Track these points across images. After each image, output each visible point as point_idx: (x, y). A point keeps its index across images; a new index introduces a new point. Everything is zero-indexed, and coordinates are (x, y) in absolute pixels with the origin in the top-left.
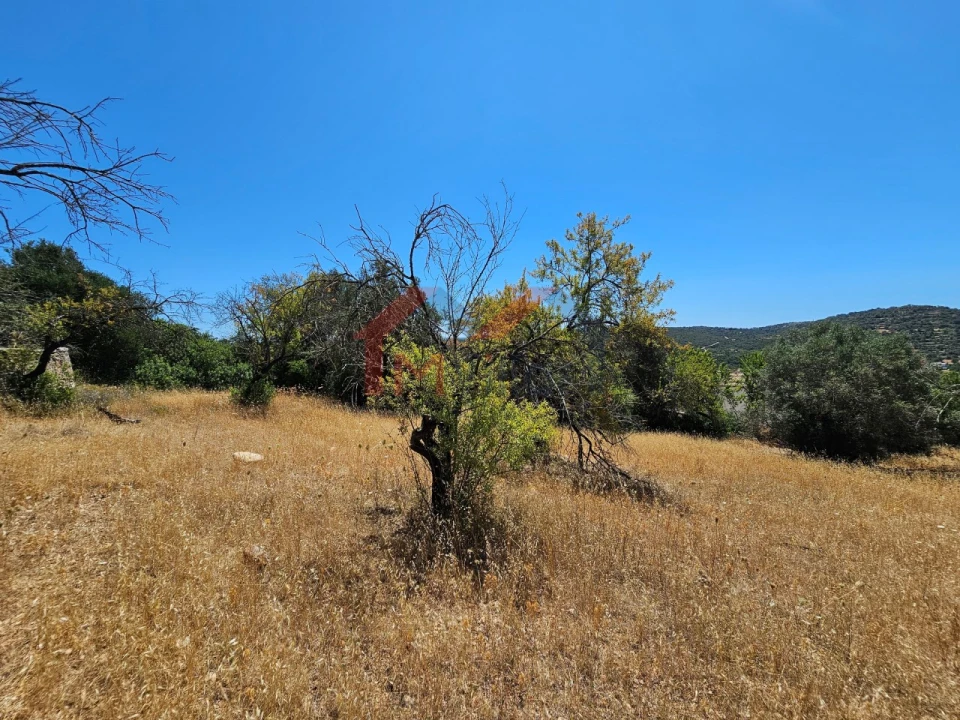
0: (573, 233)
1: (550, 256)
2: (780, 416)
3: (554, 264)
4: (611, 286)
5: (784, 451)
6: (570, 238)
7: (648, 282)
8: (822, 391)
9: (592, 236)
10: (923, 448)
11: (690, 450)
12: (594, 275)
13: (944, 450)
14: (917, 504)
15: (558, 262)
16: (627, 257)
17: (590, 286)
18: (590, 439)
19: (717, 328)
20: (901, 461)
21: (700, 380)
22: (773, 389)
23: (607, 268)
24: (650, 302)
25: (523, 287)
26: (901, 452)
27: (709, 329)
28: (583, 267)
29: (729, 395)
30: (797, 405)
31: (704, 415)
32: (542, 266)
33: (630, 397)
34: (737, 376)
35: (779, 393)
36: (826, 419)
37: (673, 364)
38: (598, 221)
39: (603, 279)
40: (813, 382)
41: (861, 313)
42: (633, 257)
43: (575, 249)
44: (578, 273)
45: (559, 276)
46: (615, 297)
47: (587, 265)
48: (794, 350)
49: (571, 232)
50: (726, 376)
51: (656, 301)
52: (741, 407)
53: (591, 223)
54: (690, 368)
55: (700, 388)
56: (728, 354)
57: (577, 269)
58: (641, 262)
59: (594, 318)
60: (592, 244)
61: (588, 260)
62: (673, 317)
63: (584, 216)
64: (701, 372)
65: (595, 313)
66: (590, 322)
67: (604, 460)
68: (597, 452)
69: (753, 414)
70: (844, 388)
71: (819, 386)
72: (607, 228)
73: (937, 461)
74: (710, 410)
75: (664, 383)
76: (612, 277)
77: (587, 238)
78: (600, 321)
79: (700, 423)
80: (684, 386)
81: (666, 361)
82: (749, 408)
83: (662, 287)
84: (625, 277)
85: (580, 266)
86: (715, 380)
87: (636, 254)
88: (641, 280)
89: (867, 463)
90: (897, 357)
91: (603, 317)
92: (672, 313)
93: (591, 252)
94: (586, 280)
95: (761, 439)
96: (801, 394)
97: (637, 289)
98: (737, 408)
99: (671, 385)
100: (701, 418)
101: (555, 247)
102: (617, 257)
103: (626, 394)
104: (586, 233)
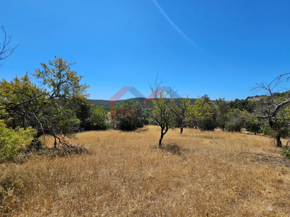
0: (53, 63)
1: (42, 69)
2: (118, 123)
3: (44, 72)
4: (69, 84)
5: (119, 131)
6: (51, 64)
7: (82, 85)
8: (126, 116)
9: (61, 66)
10: (142, 126)
11: (96, 135)
12: (62, 79)
13: (145, 126)
14: (140, 138)
15: (46, 72)
16: (75, 75)
17: (60, 83)
18: (59, 138)
19: (105, 100)
20: (139, 129)
21: (100, 115)
22: (117, 116)
23: (68, 78)
24: (82, 91)
25: (26, 79)
26: (139, 127)
27: (104, 101)
28: (57, 76)
29: (107, 118)
30: (121, 120)
31: (101, 124)
32: (38, 72)
33: (78, 121)
34: (109, 113)
35: (118, 117)
36: (127, 122)
37: (92, 110)
38: (63, 60)
39: (65, 82)
40: (124, 114)
41: (134, 98)
42: (77, 76)
43: (54, 68)
44: (55, 78)
45: (47, 78)
46: (70, 88)
47: (59, 75)
48: (121, 106)
49: (52, 62)
50: (106, 113)
51: (85, 91)
52: (110, 121)
53: (60, 61)
54: (97, 111)
55: (100, 117)
56: (108, 107)
57: (55, 76)
58: (80, 78)
59: (61, 94)
60: (61, 68)
61: (59, 74)
62: (89, 96)
63: (57, 58)
64: (100, 113)
65: (62, 93)
66: (60, 96)
67: (65, 144)
68: (62, 142)
69: (113, 123)
70: (130, 115)
71: (125, 115)
72: (67, 64)
73: (144, 128)
74: (103, 123)
75: (90, 116)
76: (69, 81)
77: (59, 66)
78: (64, 96)
79: (100, 127)
80: (95, 117)
81: (90, 109)
82: (112, 121)
83: (86, 87)
84: (74, 82)
85: (56, 75)
86: (104, 115)
87: (78, 75)
88: (80, 84)
89: (133, 131)
90: (138, 108)
91: (65, 94)
92: (89, 95)
93: (61, 71)
94: (59, 81)
95: (115, 129)
96: (122, 117)
97: (78, 86)
98: (109, 122)
99: (92, 117)
100: (100, 125)
101: (45, 66)
102: (71, 75)
103: (77, 121)
104: (58, 64)
